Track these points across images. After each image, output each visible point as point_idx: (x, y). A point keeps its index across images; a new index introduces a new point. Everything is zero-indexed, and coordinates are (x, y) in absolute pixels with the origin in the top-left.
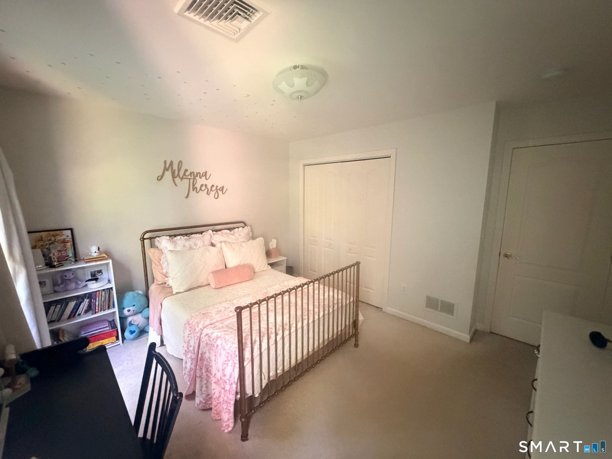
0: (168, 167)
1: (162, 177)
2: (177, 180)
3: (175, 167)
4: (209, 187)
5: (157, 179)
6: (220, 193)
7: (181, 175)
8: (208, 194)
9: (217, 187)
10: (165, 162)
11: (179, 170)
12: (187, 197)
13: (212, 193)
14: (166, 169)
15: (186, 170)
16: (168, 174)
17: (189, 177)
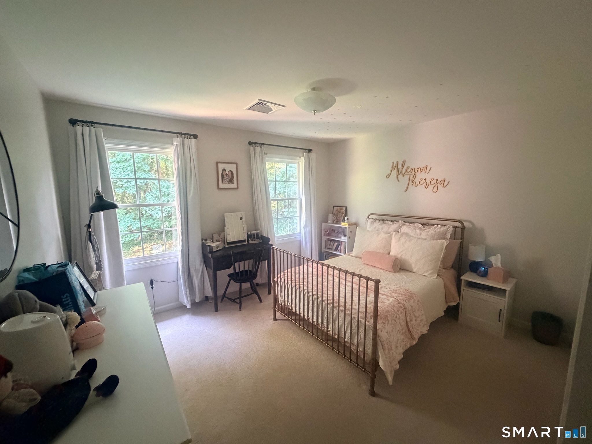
0: (395, 167)
1: (390, 175)
2: (400, 177)
3: (400, 166)
4: (428, 181)
5: (387, 177)
6: (440, 186)
7: (403, 172)
8: (427, 187)
9: (437, 180)
10: (393, 163)
11: (403, 167)
12: (406, 190)
13: (431, 187)
14: (393, 169)
15: (408, 167)
16: (394, 172)
17: (410, 173)
